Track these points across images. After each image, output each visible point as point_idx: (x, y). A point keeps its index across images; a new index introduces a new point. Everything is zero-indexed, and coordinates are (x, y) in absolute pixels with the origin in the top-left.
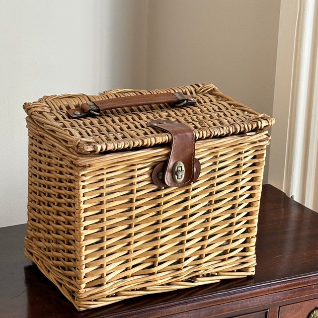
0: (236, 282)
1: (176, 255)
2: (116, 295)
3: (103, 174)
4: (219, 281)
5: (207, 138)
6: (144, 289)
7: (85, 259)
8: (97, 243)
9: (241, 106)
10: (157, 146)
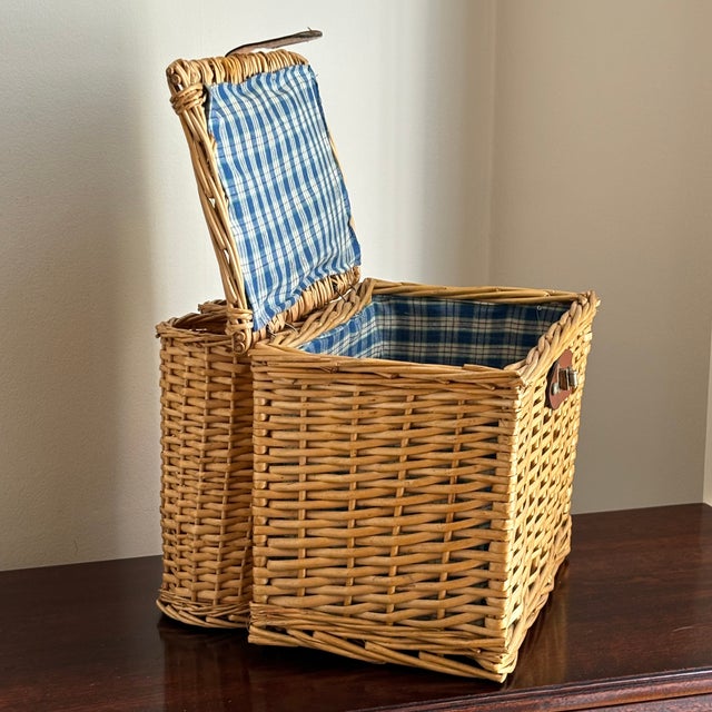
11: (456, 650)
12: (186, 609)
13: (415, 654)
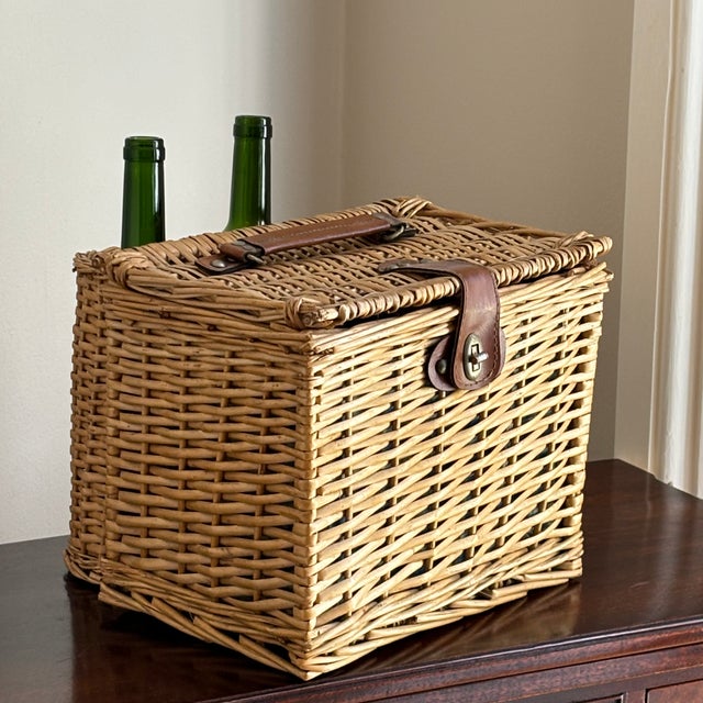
0: (553, 594)
1: (461, 540)
2: (366, 639)
3: (349, 370)
4: (525, 594)
5: (513, 283)
6: (412, 620)
7: (318, 562)
8: (337, 523)
9: (515, 228)
10: (438, 304)
11: (269, 638)
12: (77, 561)
13: (234, 636)
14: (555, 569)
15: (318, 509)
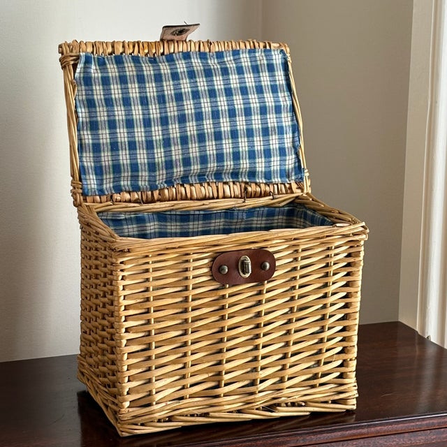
1: (248, 374)
2: (170, 420)
3: (148, 263)
4: (307, 413)
6: (206, 415)
7: (128, 370)
8: (143, 351)
14: (334, 402)
15: (127, 340)
